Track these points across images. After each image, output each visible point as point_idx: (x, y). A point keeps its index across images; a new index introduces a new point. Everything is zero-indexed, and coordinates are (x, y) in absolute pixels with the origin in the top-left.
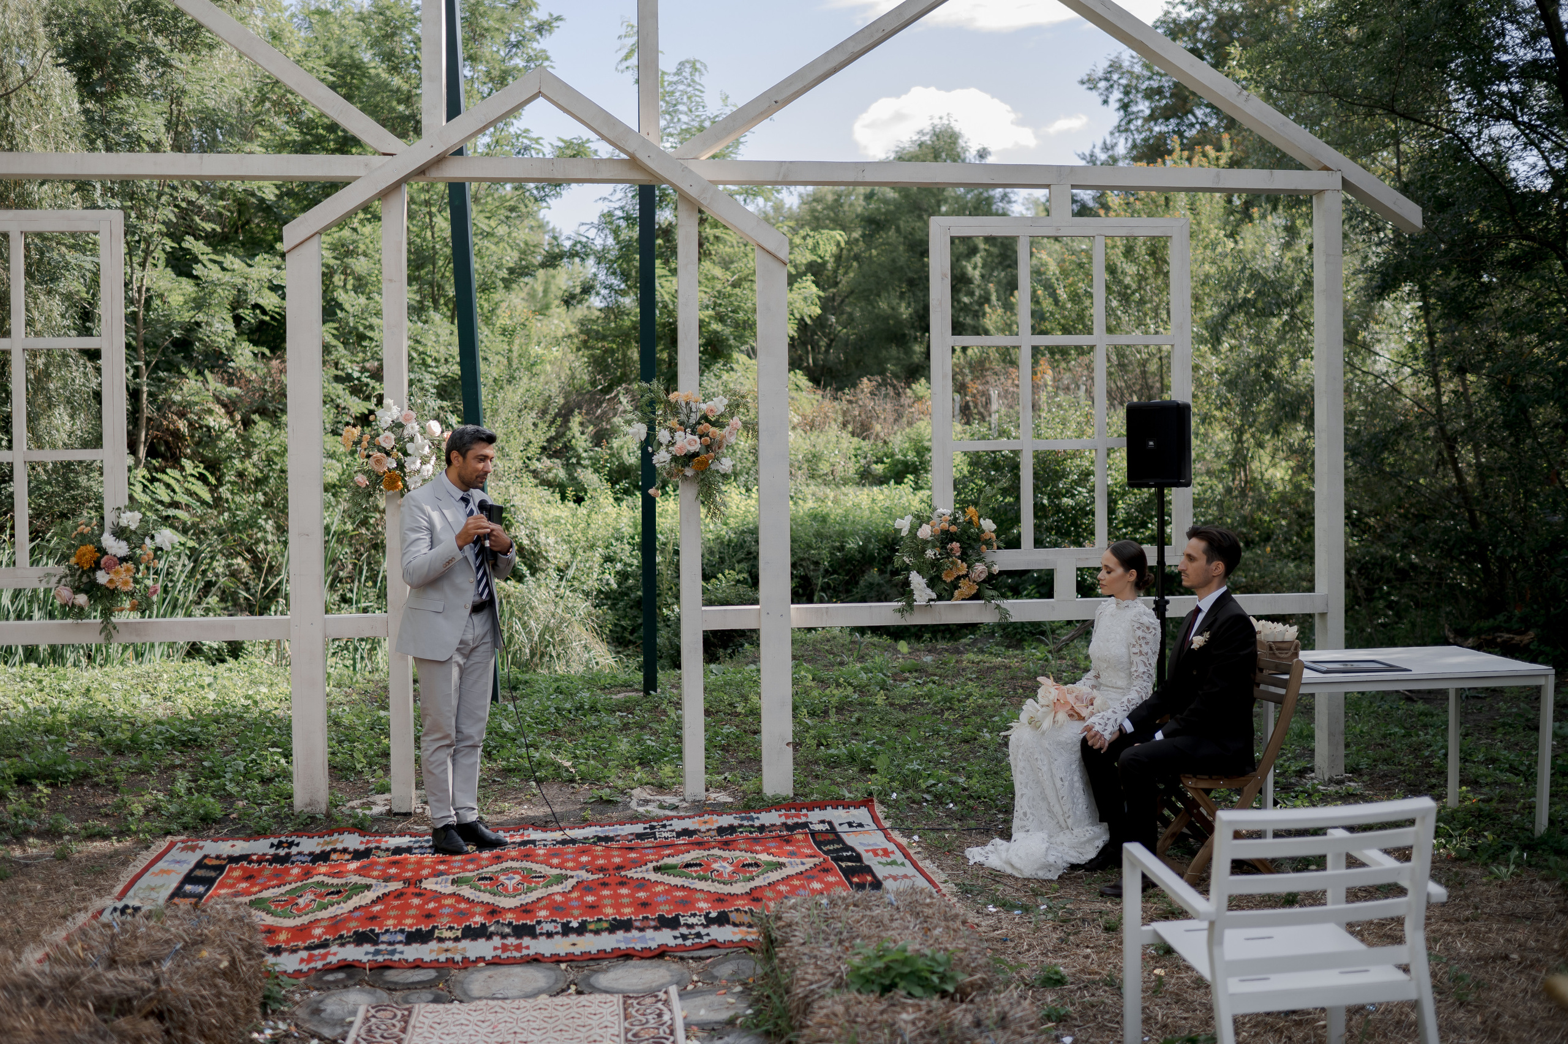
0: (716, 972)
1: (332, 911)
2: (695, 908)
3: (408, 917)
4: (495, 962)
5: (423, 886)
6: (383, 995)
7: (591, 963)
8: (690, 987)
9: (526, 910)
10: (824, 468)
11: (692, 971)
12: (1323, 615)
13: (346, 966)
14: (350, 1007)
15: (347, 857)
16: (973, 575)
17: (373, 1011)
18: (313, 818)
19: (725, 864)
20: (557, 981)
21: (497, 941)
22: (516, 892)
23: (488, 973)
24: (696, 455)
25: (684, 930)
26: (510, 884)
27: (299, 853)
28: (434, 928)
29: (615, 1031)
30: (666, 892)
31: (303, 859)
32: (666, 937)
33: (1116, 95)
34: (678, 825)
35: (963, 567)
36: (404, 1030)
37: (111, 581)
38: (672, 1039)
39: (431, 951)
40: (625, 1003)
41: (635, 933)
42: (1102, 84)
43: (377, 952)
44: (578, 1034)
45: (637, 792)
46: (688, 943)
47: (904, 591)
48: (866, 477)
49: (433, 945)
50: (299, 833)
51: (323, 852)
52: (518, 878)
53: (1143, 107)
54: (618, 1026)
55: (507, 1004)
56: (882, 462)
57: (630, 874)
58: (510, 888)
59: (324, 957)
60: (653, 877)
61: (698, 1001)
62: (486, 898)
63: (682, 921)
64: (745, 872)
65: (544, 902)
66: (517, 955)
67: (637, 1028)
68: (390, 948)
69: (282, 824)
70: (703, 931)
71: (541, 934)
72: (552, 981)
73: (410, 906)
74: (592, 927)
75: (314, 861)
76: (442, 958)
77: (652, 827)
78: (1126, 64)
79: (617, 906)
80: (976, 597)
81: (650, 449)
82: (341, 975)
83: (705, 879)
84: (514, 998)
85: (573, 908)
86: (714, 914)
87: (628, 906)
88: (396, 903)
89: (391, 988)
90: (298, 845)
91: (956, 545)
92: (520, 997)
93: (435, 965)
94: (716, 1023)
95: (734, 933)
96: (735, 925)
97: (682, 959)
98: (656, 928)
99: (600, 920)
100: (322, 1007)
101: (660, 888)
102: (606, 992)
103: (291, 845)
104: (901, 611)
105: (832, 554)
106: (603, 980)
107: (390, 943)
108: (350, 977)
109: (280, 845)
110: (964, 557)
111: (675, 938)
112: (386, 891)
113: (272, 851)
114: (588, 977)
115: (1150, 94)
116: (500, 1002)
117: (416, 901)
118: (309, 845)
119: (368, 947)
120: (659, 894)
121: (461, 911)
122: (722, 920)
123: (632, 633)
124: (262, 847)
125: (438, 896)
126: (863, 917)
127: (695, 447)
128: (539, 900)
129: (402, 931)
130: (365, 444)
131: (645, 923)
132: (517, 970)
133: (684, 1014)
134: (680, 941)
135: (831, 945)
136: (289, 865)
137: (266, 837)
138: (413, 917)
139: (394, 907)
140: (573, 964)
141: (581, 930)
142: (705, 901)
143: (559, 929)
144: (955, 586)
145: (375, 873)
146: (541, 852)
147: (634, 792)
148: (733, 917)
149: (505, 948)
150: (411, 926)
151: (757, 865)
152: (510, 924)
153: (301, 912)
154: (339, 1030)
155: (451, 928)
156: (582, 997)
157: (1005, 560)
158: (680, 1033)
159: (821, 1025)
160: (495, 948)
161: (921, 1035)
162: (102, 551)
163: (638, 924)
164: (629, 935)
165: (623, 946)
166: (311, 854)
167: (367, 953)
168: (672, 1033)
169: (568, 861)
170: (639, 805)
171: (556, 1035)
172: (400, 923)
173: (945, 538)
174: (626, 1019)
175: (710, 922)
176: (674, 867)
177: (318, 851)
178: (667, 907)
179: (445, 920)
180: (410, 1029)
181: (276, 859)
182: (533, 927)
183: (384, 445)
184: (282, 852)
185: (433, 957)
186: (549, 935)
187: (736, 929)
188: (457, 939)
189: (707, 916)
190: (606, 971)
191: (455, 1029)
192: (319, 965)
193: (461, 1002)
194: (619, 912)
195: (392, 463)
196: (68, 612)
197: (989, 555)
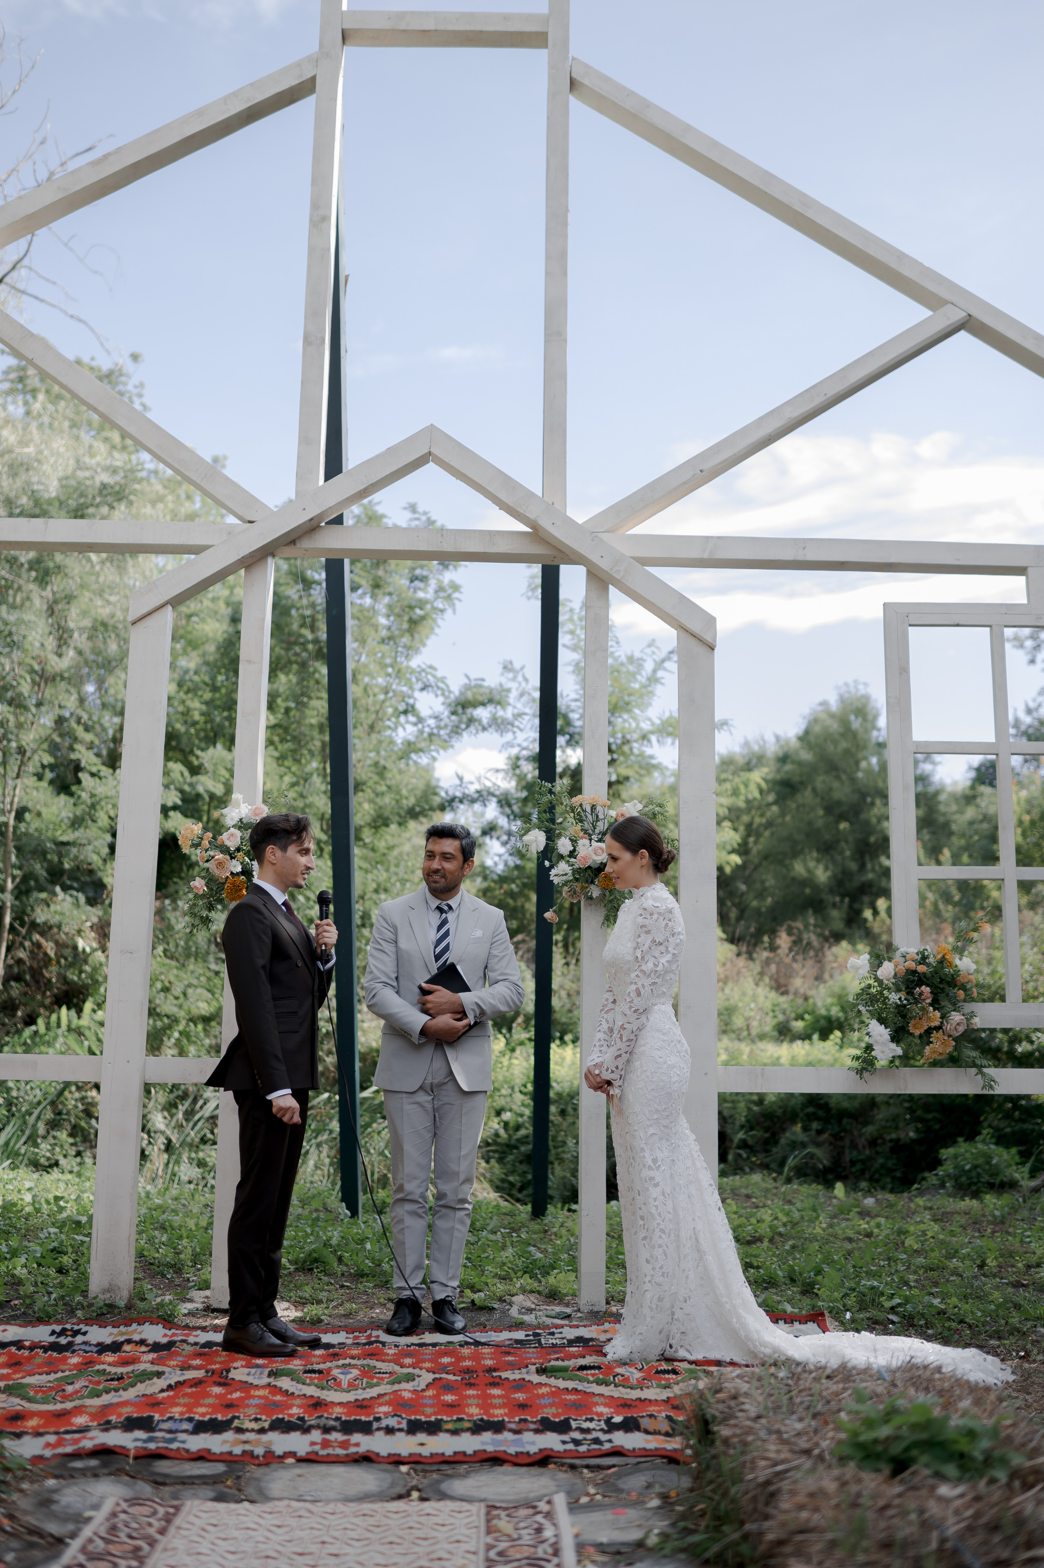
0: (623, 1484)
1: (106, 1399)
2: (592, 1413)
3: (202, 1406)
4: (309, 1460)
5: (231, 1375)
6: (146, 1489)
7: (444, 1467)
8: (584, 1500)
9: (361, 1405)
10: (738, 1022)
11: (589, 1481)
13: (104, 1452)
14: (95, 1500)
15: (144, 1349)
16: (948, 1027)
17: (124, 1505)
18: (111, 1306)
19: (633, 1370)
20: (393, 1485)
21: (316, 1435)
22: (352, 1386)
23: (298, 1471)
24: (601, 868)
25: (577, 1435)
26: (345, 1380)
27: (85, 1343)
28: (234, 1418)
29: (471, 1547)
30: (552, 1394)
31: (87, 1348)
32: (552, 1441)
34: (570, 1333)
35: (934, 1017)
36: (162, 1532)
38: (555, 1560)
39: (225, 1442)
40: (488, 1513)
41: (507, 1435)
43: (151, 1440)
44: (416, 1549)
45: (519, 1299)
46: (583, 1448)
48: (784, 1032)
49: (229, 1435)
50: (88, 1321)
51: (114, 1343)
52: (355, 1372)
54: (477, 1540)
55: (317, 1508)
56: (803, 1019)
57: (504, 1375)
58: (345, 1385)
59: (76, 1441)
60: (536, 1379)
61: (597, 1516)
62: (311, 1391)
63: (574, 1424)
64: (660, 1379)
65: (387, 1398)
66: (340, 1451)
67: (503, 1545)
68: (168, 1436)
69: (72, 1312)
70: (603, 1437)
71: (379, 1429)
72: (386, 1485)
73: (208, 1395)
74: (450, 1426)
75: (100, 1352)
76: (237, 1450)
77: (536, 1335)
79: (486, 1406)
80: (951, 1059)
81: (547, 863)
82: (93, 1462)
83: (607, 1384)
84: (328, 1502)
85: (426, 1405)
86: (618, 1419)
87: (500, 1407)
88: (189, 1390)
89: (159, 1482)
90: (85, 1334)
91: (925, 989)
92: (336, 1500)
93: (227, 1459)
94: (623, 1544)
95: (647, 1441)
96: (647, 1432)
97: (573, 1467)
98: (537, 1431)
99: (460, 1420)
100: (56, 1497)
101: (544, 1390)
102: (462, 1500)
103: (76, 1333)
104: (859, 1070)
105: (749, 1109)
106: (458, 1486)
107: (170, 1431)
108: (104, 1465)
109: (63, 1332)
110: (935, 1004)
111: (564, 1442)
112: (181, 1379)
113: (52, 1339)
114: (439, 1482)
116: (308, 1505)
117: (217, 1390)
118: (99, 1334)
119: (140, 1434)
120: (543, 1396)
121: (275, 1403)
122: (630, 1425)
123: (521, 1190)
124: (42, 1334)
125: (246, 1387)
126: (845, 1389)
128: (380, 1396)
129: (190, 1420)
130: (206, 843)
131: (522, 1426)
132: (339, 1470)
133: (575, 1531)
134: (571, 1446)
135: (801, 1420)
136: (68, 1354)
137: (47, 1323)
138: (209, 1406)
139: (186, 1394)
140: (419, 1467)
141: (433, 1428)
142: (606, 1405)
143: (404, 1425)
144: (925, 1039)
145: (172, 1363)
146: (391, 1352)
147: (514, 1299)
148: (645, 1423)
149: (325, 1444)
150: (203, 1415)
151: (675, 1372)
152: (337, 1419)
153: (66, 1398)
154: (71, 1527)
155: (256, 1420)
156: (426, 1504)
157: (988, 1014)
158: (569, 1556)
159: (801, 1507)
160: (313, 1444)
161: (970, 1529)
163: (513, 1426)
164: (499, 1437)
165: (490, 1448)
166: (99, 1344)
167: (136, 1440)
168: (556, 1553)
169: (424, 1361)
170: (520, 1313)
171: (382, 1548)
172: (190, 1411)
173: (911, 979)
174: (489, 1532)
175: (612, 1427)
176: (565, 1369)
177: (108, 1341)
178: (554, 1410)
179: (251, 1411)
180: (172, 1530)
181: (55, 1347)
182: (370, 1423)
183: (228, 843)
184: (63, 1341)
185: (226, 1448)
186: (390, 1431)
187: (650, 1437)
188: (262, 1431)
189: (608, 1421)
190: (465, 1476)
191: (236, 1534)
192: (69, 1449)
193: (252, 1502)
194: (487, 1413)
195: (235, 866)
197: (967, 1005)
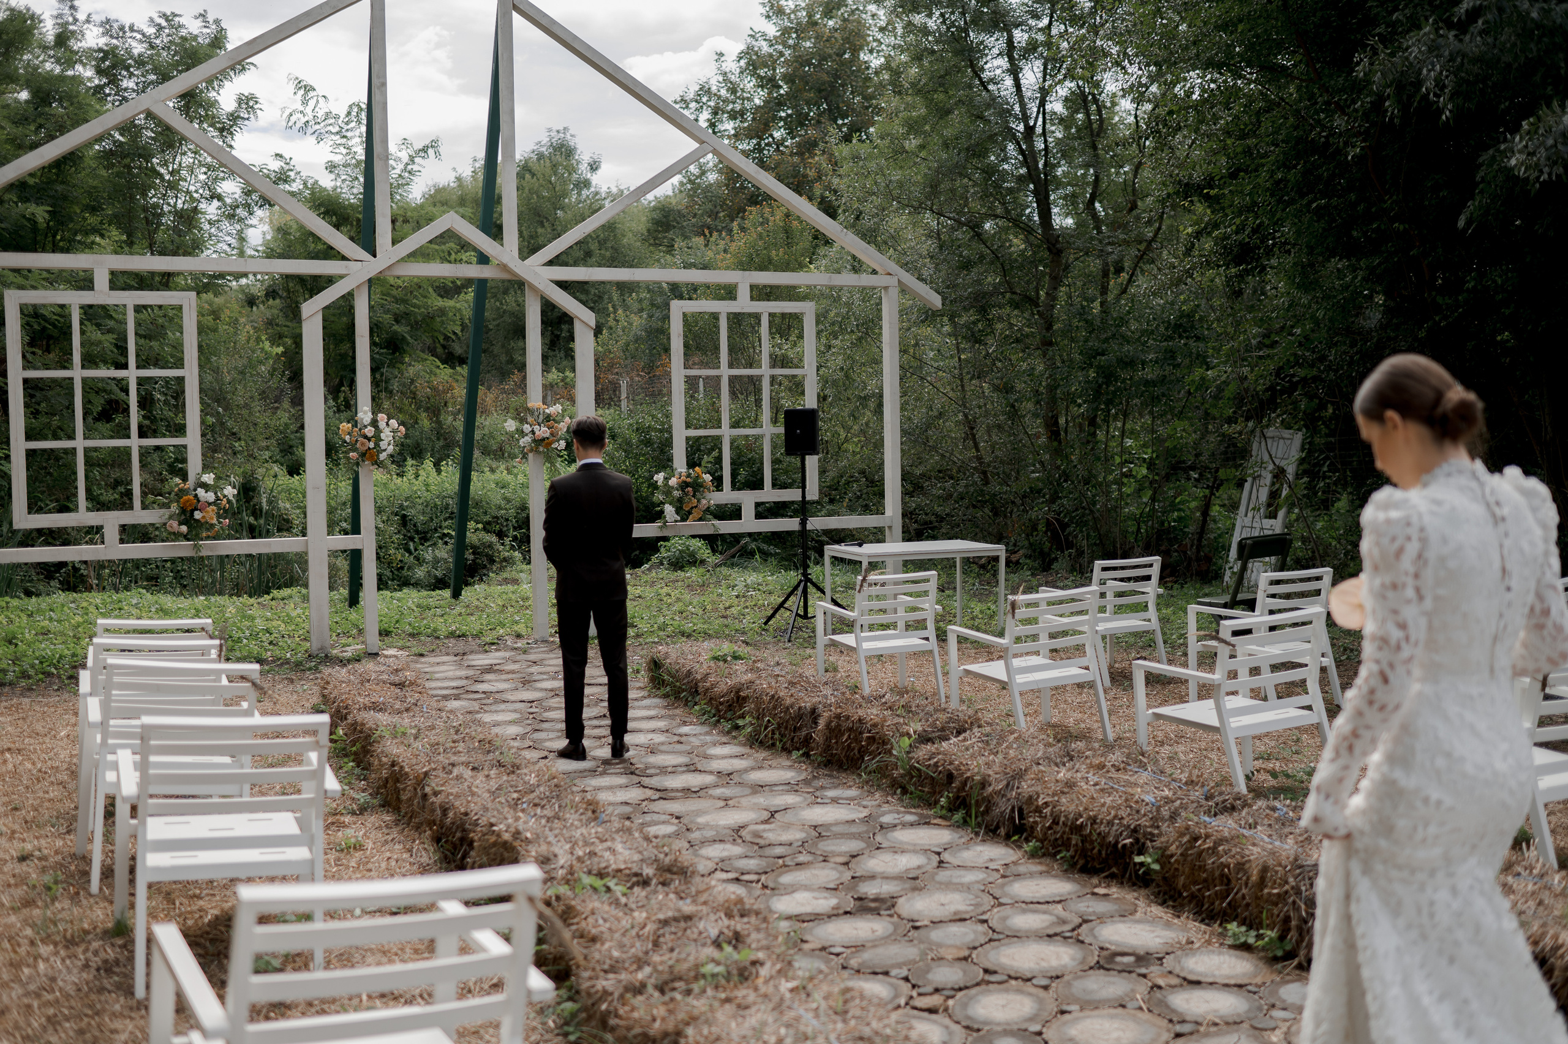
12: (890, 527)
16: (700, 507)
24: (546, 439)
35: (694, 502)
37: (203, 518)
42: (693, 105)
47: (660, 515)
53: (729, 127)
78: (714, 89)
80: (700, 519)
91: (690, 490)
104: (661, 528)
110: (695, 496)
115: (734, 115)
127: (547, 435)
130: (354, 433)
144: (690, 513)
157: (716, 498)
162: (197, 499)
173: (683, 486)
183: (367, 433)
195: (372, 445)
196: (176, 536)
197: (708, 495)
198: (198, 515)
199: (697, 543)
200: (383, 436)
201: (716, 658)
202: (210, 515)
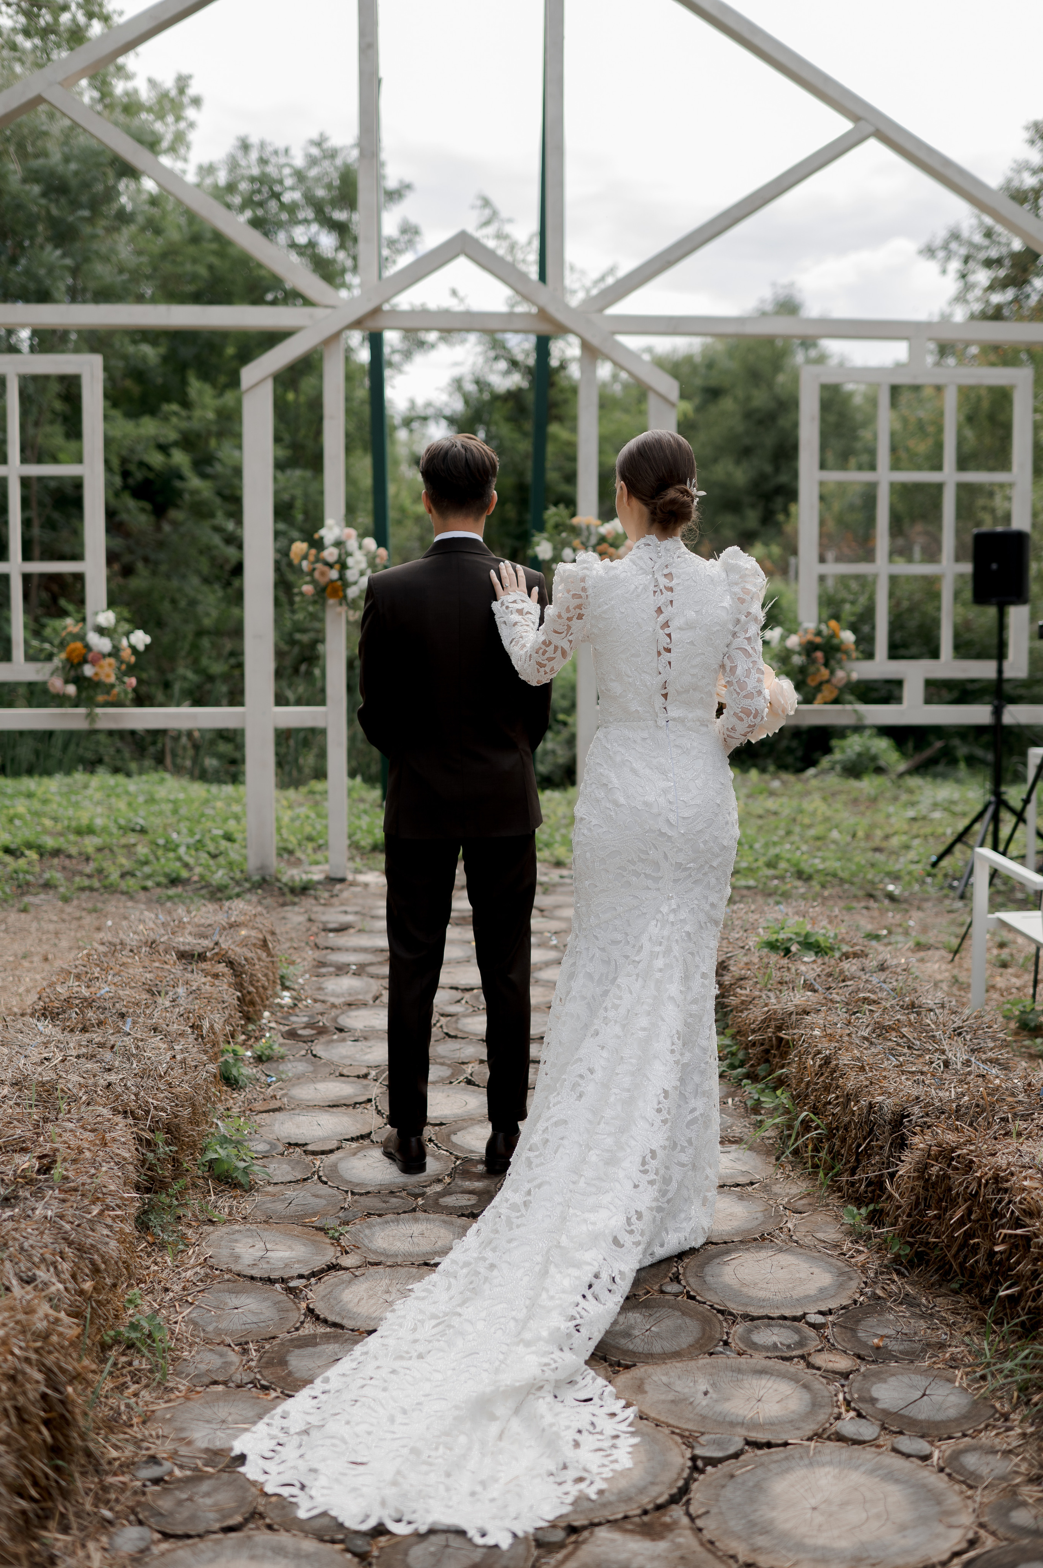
16: (834, 680)
18: (264, 879)
33: (955, 265)
35: (825, 673)
37: (96, 674)
42: (940, 254)
53: (982, 277)
69: (238, 884)
78: (965, 233)
80: (836, 701)
91: (819, 655)
110: (826, 664)
115: (989, 263)
126: (761, 917)
130: (311, 558)
144: (818, 688)
162: (87, 647)
173: (809, 648)
183: (328, 559)
195: (334, 574)
196: (60, 700)
197: (850, 665)
198: (88, 670)
199: (882, 745)
200: (350, 561)
201: (772, 946)
202: (107, 672)
